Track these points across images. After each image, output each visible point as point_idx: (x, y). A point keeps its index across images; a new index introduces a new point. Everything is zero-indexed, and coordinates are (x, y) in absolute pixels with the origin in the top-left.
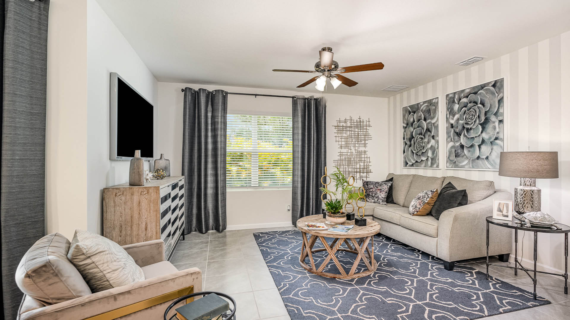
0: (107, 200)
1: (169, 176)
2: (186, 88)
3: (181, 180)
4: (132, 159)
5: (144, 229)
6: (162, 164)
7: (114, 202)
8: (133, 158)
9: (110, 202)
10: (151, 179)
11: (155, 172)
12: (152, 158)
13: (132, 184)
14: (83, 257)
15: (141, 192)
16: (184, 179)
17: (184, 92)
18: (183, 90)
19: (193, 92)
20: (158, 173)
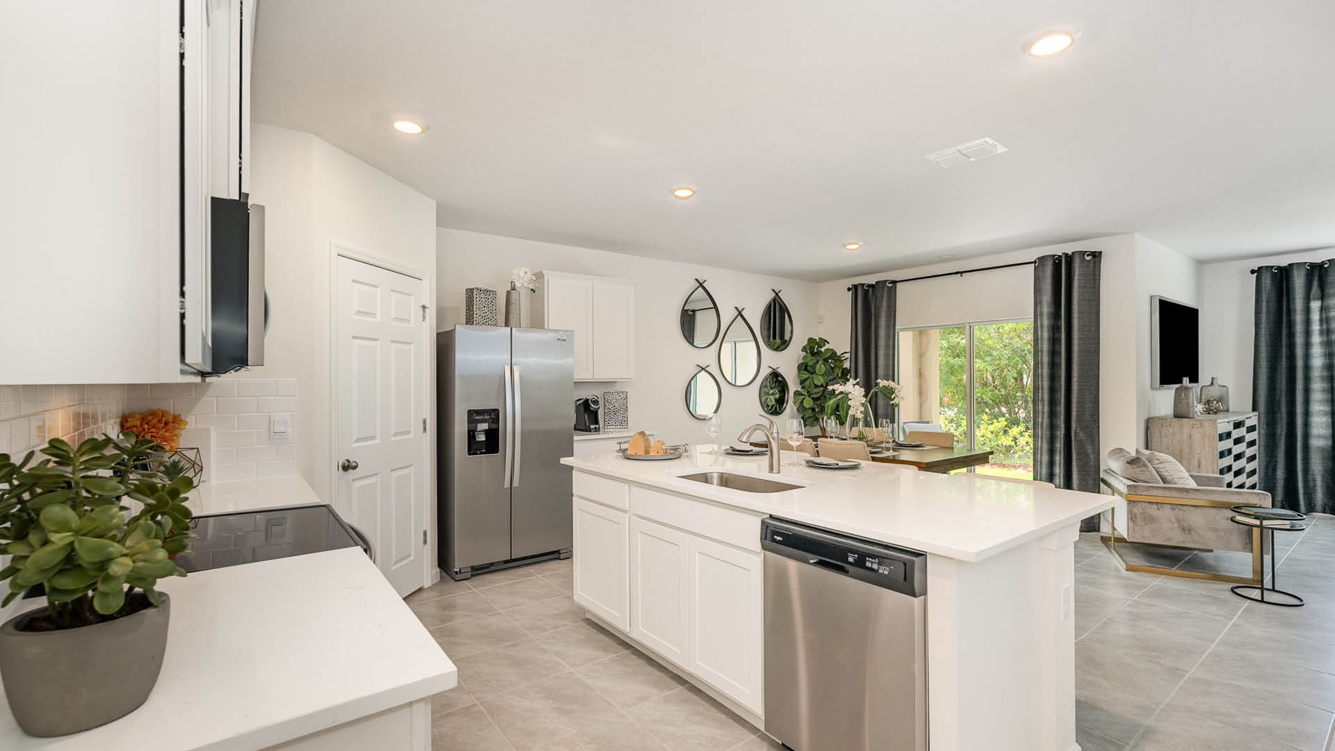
0: (1152, 430)
1: (1228, 410)
2: (1259, 268)
3: (1250, 418)
4: (1177, 388)
5: (1198, 467)
6: (1214, 392)
8: (1178, 386)
9: (1155, 432)
10: (1201, 413)
11: (1205, 404)
12: (1197, 384)
13: (1178, 415)
14: (1157, 462)
15: (1192, 425)
16: (1257, 417)
17: (1256, 274)
18: (1253, 272)
19: (1276, 271)
20: (1209, 404)
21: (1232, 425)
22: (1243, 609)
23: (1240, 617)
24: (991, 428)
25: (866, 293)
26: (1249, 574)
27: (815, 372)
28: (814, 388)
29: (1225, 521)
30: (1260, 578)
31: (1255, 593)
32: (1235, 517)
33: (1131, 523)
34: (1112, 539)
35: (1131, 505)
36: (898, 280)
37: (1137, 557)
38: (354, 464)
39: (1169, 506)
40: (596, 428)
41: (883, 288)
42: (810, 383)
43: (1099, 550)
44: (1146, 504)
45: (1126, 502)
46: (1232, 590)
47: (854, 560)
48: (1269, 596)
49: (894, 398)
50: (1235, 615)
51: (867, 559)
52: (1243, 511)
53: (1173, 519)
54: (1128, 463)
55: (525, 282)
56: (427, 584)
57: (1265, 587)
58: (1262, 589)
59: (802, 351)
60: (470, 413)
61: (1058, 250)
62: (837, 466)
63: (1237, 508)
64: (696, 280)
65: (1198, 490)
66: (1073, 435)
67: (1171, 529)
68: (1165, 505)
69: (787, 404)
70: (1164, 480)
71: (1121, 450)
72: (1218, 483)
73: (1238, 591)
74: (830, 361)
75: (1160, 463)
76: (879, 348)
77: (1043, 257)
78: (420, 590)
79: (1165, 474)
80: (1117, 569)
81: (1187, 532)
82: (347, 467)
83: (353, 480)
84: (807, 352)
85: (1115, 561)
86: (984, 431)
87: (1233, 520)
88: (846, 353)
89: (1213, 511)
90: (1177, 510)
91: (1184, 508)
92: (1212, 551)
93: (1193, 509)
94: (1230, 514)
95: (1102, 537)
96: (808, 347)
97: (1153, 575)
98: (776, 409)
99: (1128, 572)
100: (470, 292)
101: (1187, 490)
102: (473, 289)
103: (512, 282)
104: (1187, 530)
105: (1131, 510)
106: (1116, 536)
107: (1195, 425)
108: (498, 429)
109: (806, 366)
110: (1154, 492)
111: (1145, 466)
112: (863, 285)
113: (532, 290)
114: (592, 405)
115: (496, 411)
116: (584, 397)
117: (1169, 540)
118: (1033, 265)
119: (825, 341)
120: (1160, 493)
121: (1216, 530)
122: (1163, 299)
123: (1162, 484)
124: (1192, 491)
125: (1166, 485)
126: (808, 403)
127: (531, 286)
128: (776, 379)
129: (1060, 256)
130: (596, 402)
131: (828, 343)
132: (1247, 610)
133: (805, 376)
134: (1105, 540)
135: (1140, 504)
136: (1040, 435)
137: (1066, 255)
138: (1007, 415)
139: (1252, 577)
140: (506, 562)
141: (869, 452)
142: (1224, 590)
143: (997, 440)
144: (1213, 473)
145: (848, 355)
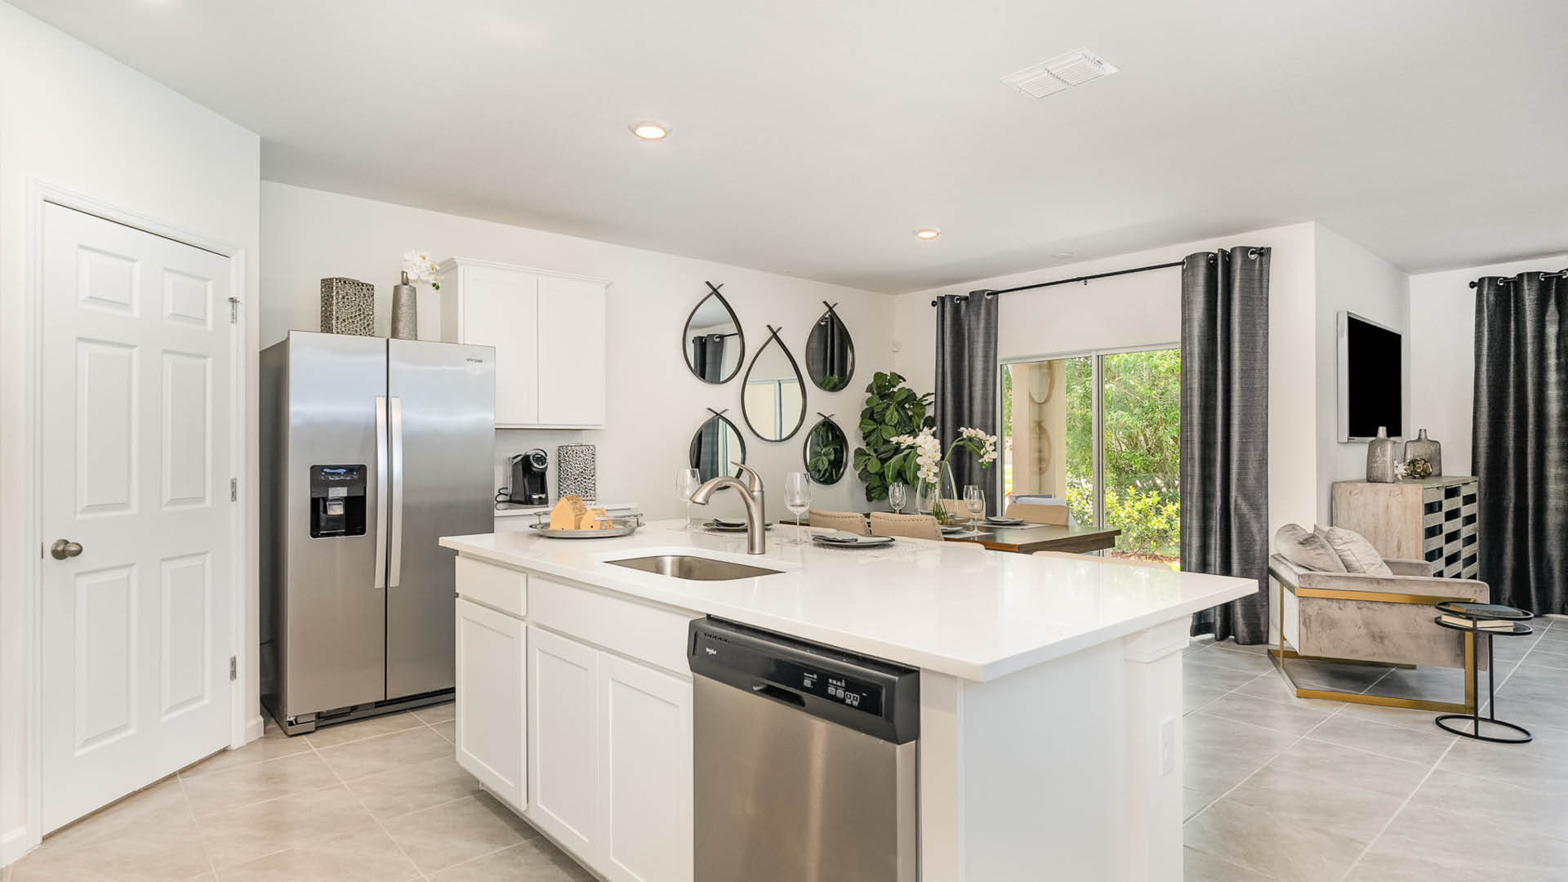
0: (1338, 500)
1: (1439, 474)
2: (1482, 280)
3: (1468, 483)
4: (1371, 443)
5: (1396, 549)
6: (1422, 450)
7: (1349, 504)
8: (1373, 438)
9: (1342, 499)
10: (1403, 477)
11: (1409, 465)
12: (1398, 438)
13: (1371, 479)
14: (1341, 542)
15: (1390, 492)
16: (1477, 483)
17: (1476, 288)
18: (1472, 285)
19: (1501, 284)
20: (1414, 466)
21: (1443, 492)
22: (1449, 749)
23: (1445, 759)
24: (1139, 505)
25: (956, 310)
26: (1461, 700)
27: (884, 421)
28: (884, 444)
29: (1428, 623)
30: (1473, 705)
31: (1467, 726)
32: (1440, 618)
33: (1303, 630)
34: (1281, 653)
35: (1305, 602)
36: (1000, 290)
37: (1314, 679)
38: (74, 548)
39: (1354, 603)
40: (540, 498)
41: (980, 301)
42: (878, 436)
43: (1264, 670)
44: (1325, 601)
45: (1297, 599)
46: (1438, 722)
47: (812, 683)
48: (1486, 730)
49: (984, 454)
50: (1438, 758)
51: (830, 681)
52: (1451, 608)
53: (1360, 623)
54: (1301, 543)
55: (423, 272)
56: (237, 741)
57: (1479, 716)
58: (1476, 719)
59: (867, 391)
60: (316, 470)
61: (1212, 245)
62: (854, 544)
63: (1442, 604)
64: (708, 283)
65: (1392, 580)
66: (1232, 507)
67: (1358, 637)
68: (1349, 603)
69: (844, 469)
70: (1348, 568)
71: (1294, 527)
72: (1423, 571)
73: (1445, 723)
74: (907, 406)
75: (1345, 543)
76: (974, 389)
77: (1191, 256)
78: (224, 751)
79: (1350, 558)
80: (1286, 697)
81: (1378, 640)
82: (62, 552)
83: (78, 575)
84: (873, 393)
85: (1281, 684)
86: (1129, 509)
87: (1438, 621)
88: (928, 394)
89: (1414, 609)
90: (1365, 609)
91: (1375, 606)
92: (1413, 667)
93: (1385, 607)
94: (1434, 613)
95: (1269, 650)
96: (875, 387)
97: (1334, 702)
98: (829, 474)
99: (1299, 699)
100: (327, 284)
101: (1378, 581)
102: (332, 280)
103: (403, 272)
104: (1378, 637)
105: (1304, 611)
106: (1286, 649)
107: (1394, 491)
108: (364, 498)
109: (872, 413)
110: (1333, 585)
111: (1323, 547)
112: (952, 297)
113: (434, 285)
114: (535, 465)
115: (362, 469)
116: (523, 453)
117: (1354, 651)
118: (1181, 267)
119: (900, 377)
120: (1341, 585)
121: (1417, 636)
122: (1352, 316)
123: (1345, 574)
124: (1385, 583)
125: (1351, 575)
126: (874, 466)
127: (432, 280)
128: (829, 432)
129: (1216, 255)
130: (542, 460)
131: (904, 380)
132: (1456, 750)
133: (871, 428)
134: (1272, 655)
135: (1315, 601)
136: (1189, 508)
137: (1223, 252)
138: (1164, 490)
139: (1463, 703)
140: (378, 704)
141: (940, 532)
142: (1426, 722)
143: (1148, 521)
144: (1417, 558)
145: (931, 398)
